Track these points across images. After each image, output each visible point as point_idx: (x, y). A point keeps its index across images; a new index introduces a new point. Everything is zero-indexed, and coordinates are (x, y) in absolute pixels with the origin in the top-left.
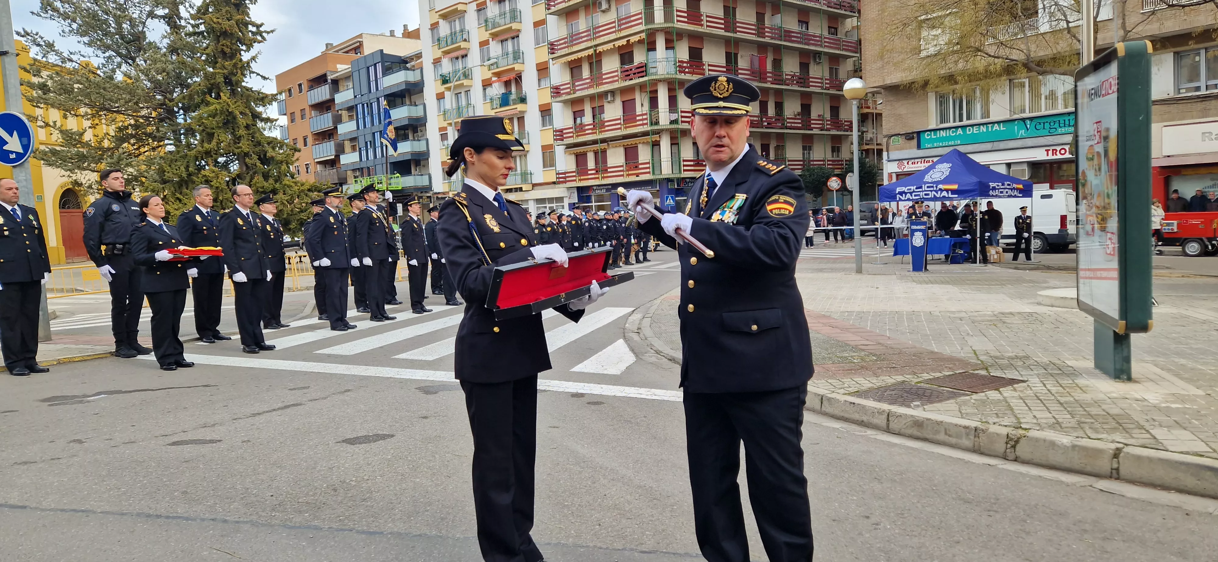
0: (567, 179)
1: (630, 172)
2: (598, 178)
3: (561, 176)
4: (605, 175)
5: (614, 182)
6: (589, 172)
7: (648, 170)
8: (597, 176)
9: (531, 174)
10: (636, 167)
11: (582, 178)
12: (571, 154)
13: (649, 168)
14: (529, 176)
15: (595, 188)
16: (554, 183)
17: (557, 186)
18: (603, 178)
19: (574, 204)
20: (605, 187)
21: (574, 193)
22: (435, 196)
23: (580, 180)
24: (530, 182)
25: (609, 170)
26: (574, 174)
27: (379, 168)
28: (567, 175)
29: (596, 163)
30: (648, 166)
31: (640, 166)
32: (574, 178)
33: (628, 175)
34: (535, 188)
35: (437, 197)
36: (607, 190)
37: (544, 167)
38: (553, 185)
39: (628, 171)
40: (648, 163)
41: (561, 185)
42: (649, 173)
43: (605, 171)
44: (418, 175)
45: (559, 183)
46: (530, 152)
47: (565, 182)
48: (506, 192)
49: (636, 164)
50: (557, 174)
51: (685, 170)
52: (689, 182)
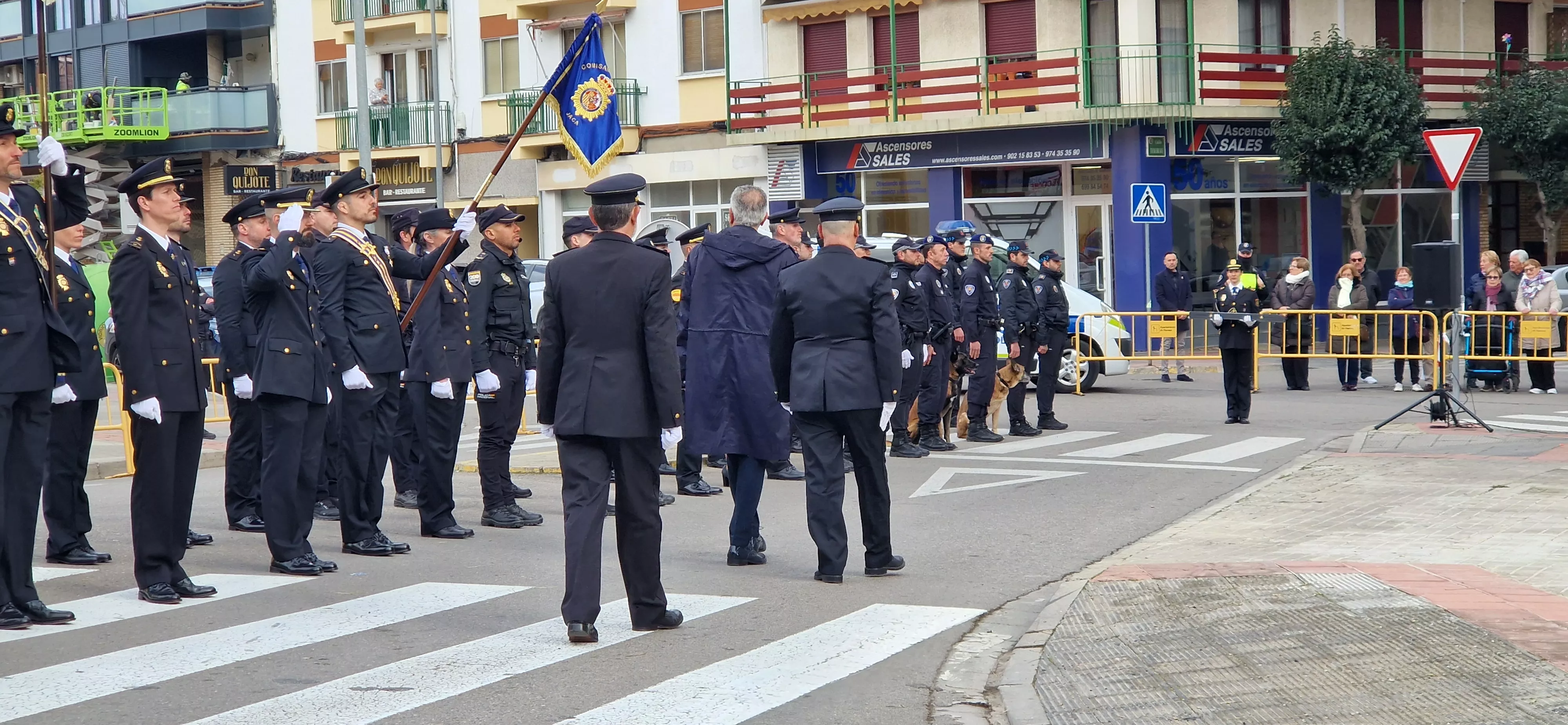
0: (770, 113)
1: (1003, 94)
2: (883, 112)
3: (744, 101)
4: (910, 102)
5: (943, 128)
6: (852, 90)
7: (1069, 89)
8: (880, 104)
9: (637, 92)
10: (1027, 75)
11: (823, 109)
12: (784, 22)
13: (1073, 80)
14: (630, 99)
15: (870, 147)
16: (720, 127)
17: (729, 137)
18: (903, 111)
19: (791, 204)
20: (908, 146)
21: (791, 164)
22: (289, 168)
23: (817, 118)
24: (631, 121)
25: (925, 84)
26: (795, 95)
27: (90, 60)
28: (769, 98)
29: (879, 55)
30: (1068, 71)
31: (1042, 74)
32: (795, 111)
33: (996, 104)
34: (650, 143)
35: (296, 172)
36: (918, 157)
37: (685, 70)
38: (715, 136)
39: (995, 87)
40: (1072, 62)
41: (745, 136)
42: (1072, 97)
43: (913, 86)
44: (230, 90)
45: (738, 126)
46: (637, 15)
47: (761, 125)
48: (543, 160)
49: (1025, 66)
50: (731, 94)
51: (1206, 93)
52: (1220, 138)
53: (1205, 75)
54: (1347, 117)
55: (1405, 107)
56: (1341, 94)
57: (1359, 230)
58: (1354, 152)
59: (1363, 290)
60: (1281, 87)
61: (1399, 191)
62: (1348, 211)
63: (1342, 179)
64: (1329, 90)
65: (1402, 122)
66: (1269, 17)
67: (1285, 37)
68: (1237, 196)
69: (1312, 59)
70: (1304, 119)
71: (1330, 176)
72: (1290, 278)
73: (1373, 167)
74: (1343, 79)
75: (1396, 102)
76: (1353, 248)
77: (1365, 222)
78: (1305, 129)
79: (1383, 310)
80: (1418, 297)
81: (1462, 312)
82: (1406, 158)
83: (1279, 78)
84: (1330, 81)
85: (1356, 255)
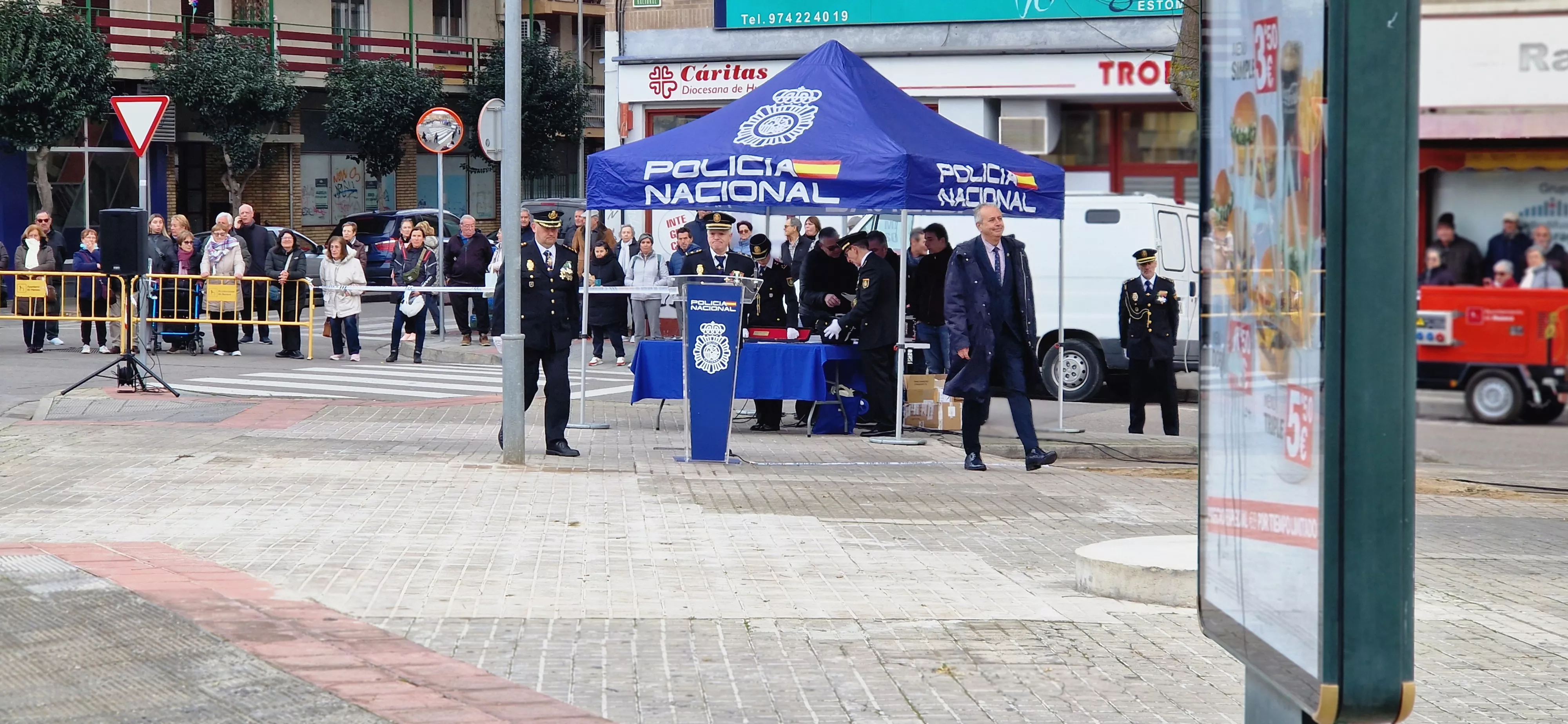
54: (32, 74)
55: (92, 66)
56: (26, 50)
57: (45, 188)
58: (41, 109)
59: (50, 251)
61: (86, 149)
62: (34, 168)
63: (27, 137)
64: (13, 45)
65: (89, 81)
71: (15, 134)
73: (59, 125)
74: (29, 36)
75: (82, 61)
76: (39, 207)
77: (51, 179)
80: (104, 260)
81: (150, 275)
82: (93, 118)
84: (15, 37)
85: (42, 215)
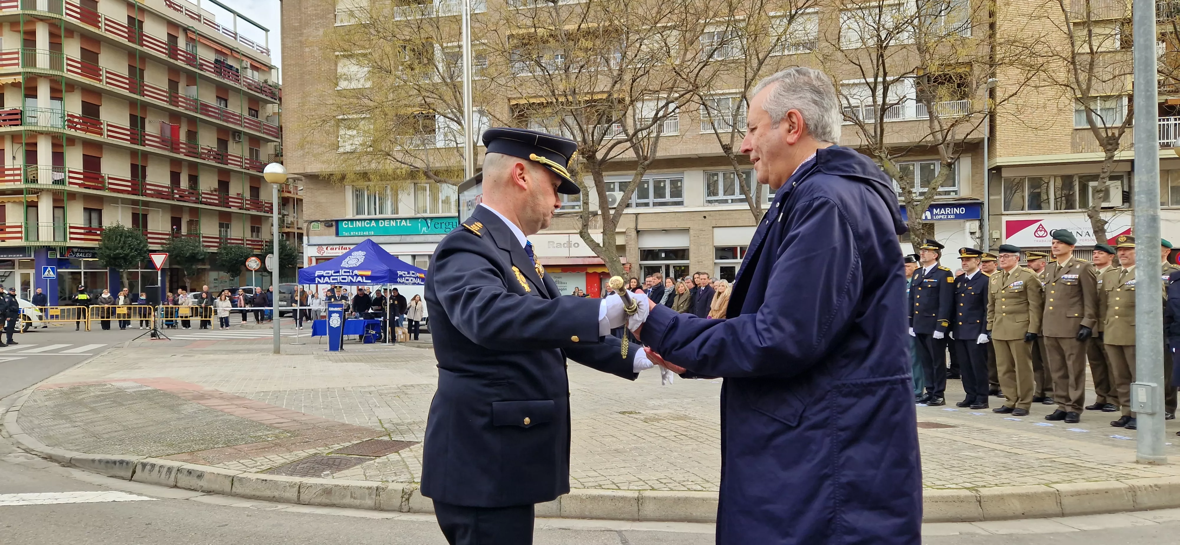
51: (71, 239)
52: (76, 253)
53: (71, 233)
54: (122, 248)
55: (142, 246)
56: (120, 241)
57: (126, 282)
58: (125, 258)
59: (128, 299)
60: (99, 238)
61: (139, 270)
62: (122, 276)
63: (121, 267)
64: (116, 240)
65: (141, 250)
66: (94, 216)
67: (100, 223)
68: (82, 271)
69: (110, 230)
70: (107, 248)
71: (116, 266)
72: (103, 296)
73: (131, 263)
74: (121, 236)
75: (139, 244)
76: (124, 287)
77: (128, 279)
78: (107, 251)
79: (135, 305)
80: (147, 302)
81: (161, 306)
82: (142, 261)
83: (98, 235)
84: (116, 237)
85: (125, 289)
